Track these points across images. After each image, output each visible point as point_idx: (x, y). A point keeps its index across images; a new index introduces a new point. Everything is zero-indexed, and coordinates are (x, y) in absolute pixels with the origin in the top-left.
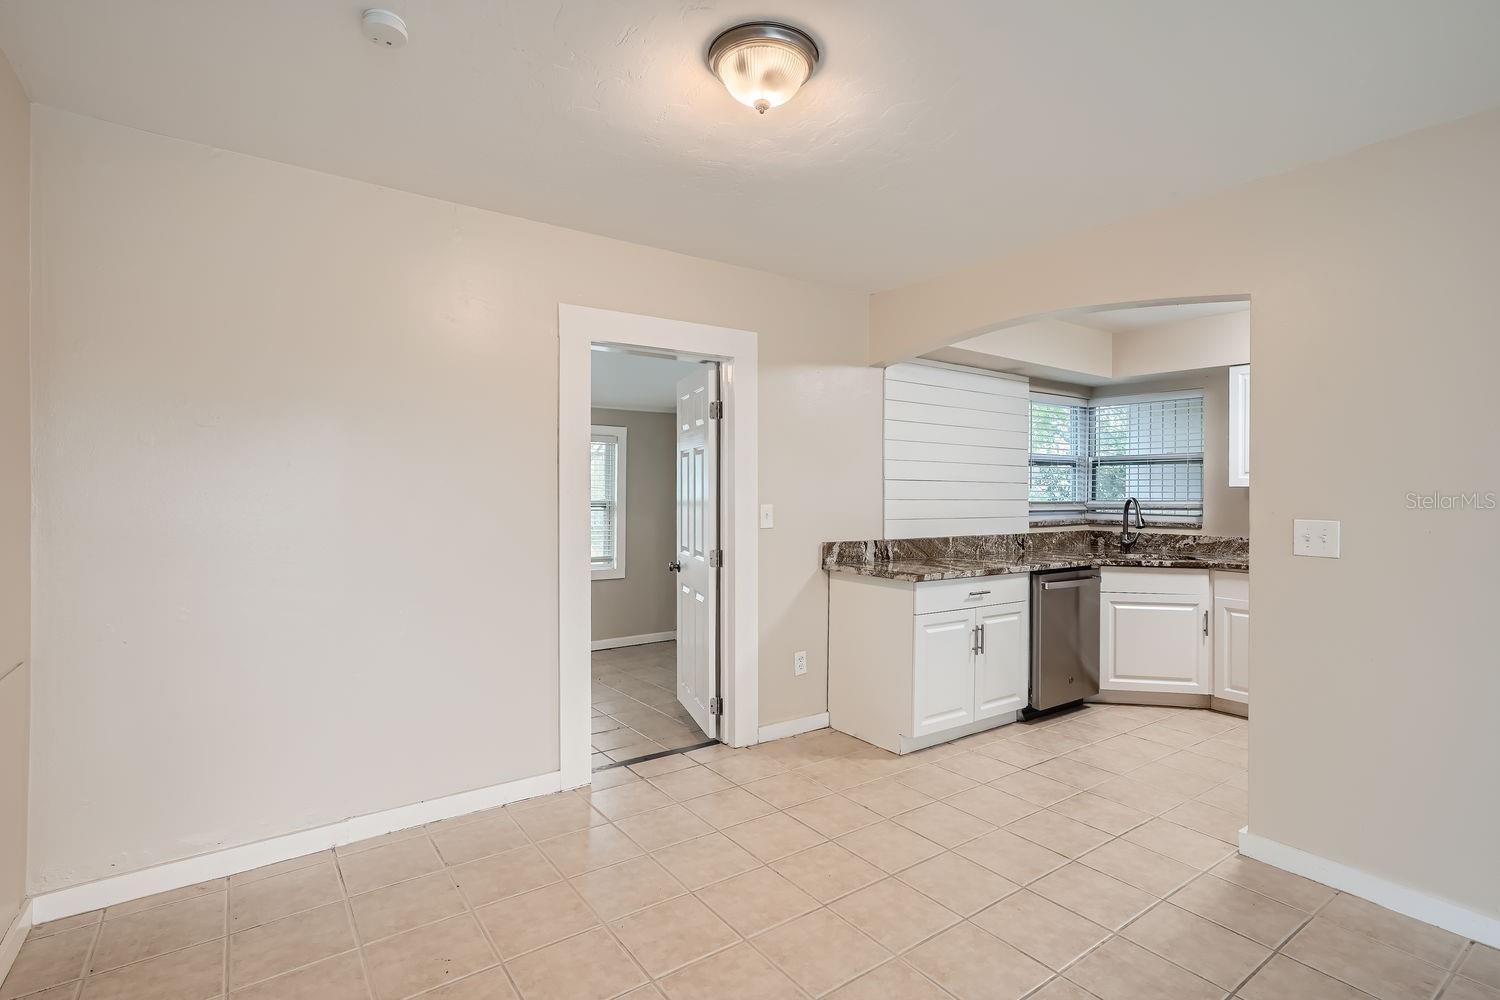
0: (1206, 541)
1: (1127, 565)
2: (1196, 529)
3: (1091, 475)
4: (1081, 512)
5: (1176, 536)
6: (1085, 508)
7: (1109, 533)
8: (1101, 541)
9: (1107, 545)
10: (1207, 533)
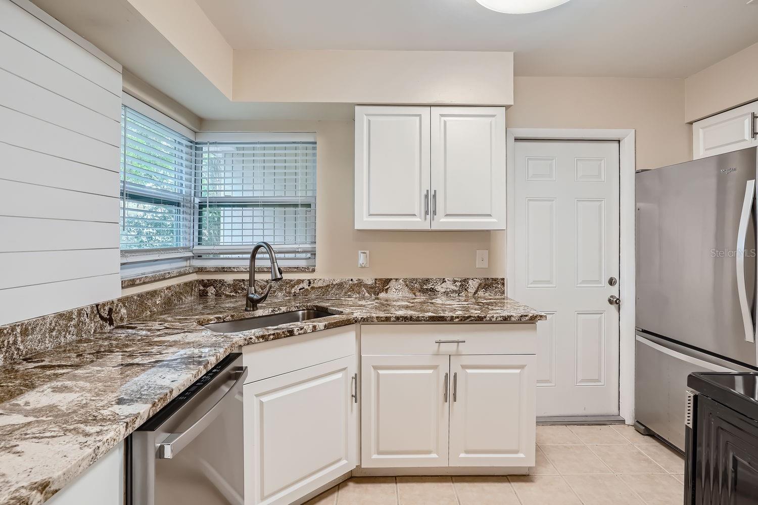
0: (320, 284)
1: (277, 337)
2: (309, 272)
3: (197, 217)
4: (187, 259)
5: (291, 281)
6: (190, 254)
7: (220, 281)
8: (211, 290)
9: (218, 295)
10: (322, 275)
